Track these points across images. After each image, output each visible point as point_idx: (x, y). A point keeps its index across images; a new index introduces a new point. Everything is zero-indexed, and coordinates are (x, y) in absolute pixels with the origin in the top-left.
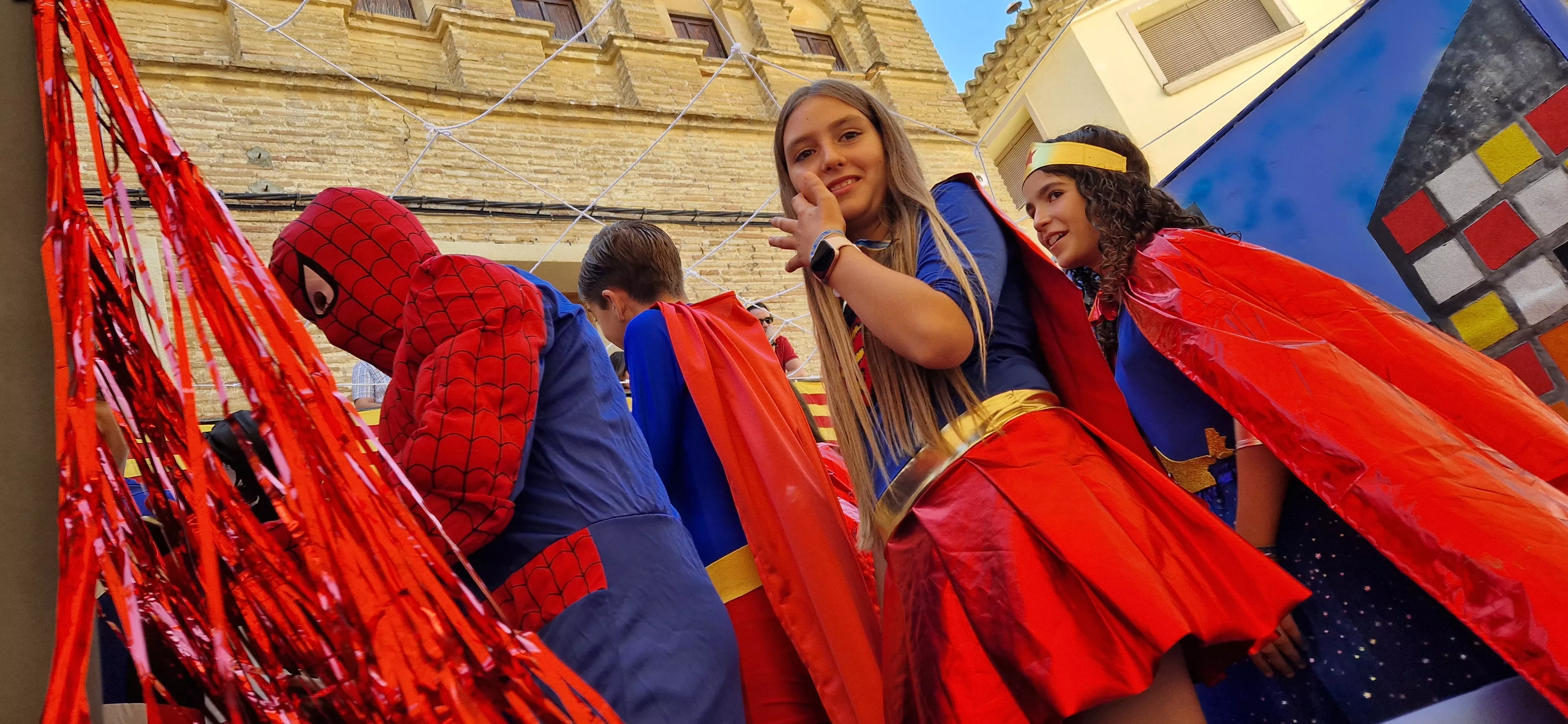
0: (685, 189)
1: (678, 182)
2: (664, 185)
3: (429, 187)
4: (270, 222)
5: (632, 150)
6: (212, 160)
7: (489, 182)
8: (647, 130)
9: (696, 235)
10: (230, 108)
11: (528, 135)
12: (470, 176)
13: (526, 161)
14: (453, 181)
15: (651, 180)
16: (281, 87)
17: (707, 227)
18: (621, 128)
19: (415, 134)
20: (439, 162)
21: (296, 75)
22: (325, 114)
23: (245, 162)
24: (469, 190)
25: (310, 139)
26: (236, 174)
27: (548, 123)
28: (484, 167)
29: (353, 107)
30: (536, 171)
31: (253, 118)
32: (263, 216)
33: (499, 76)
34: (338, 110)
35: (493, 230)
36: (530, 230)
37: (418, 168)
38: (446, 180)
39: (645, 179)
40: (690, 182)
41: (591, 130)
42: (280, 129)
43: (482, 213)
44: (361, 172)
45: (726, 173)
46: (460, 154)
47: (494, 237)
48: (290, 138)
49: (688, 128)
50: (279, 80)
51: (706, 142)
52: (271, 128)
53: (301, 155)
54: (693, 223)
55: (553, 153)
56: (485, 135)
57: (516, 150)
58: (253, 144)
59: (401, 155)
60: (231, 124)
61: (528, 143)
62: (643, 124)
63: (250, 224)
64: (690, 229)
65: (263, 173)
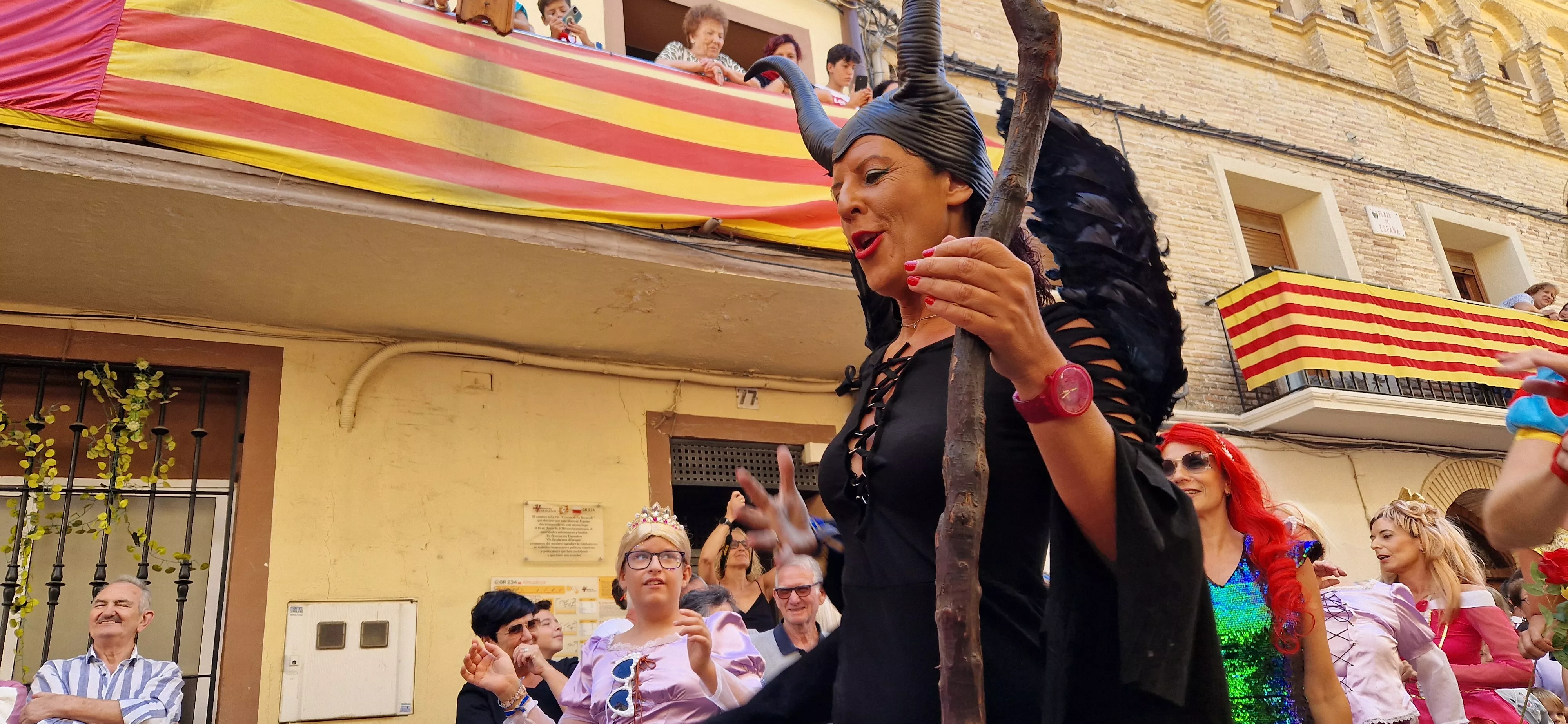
0: (1531, 193)
1: (1527, 187)
2: (1521, 188)
3: (1421, 169)
4: (1365, 181)
5: (1501, 160)
6: (1335, 137)
7: (1445, 171)
8: (1507, 147)
9: (1542, 226)
10: (1334, 104)
11: (1455, 141)
12: (1436, 166)
13: (1457, 159)
14: (1429, 167)
15: (1514, 183)
16: (1354, 94)
17: (1547, 222)
18: (1494, 143)
19: (1409, 133)
20: (1422, 154)
21: (1362, 86)
22: (1371, 113)
23: (1347, 140)
24: (1438, 175)
25: (1367, 129)
26: (1345, 147)
27: (1462, 134)
28: (1441, 160)
29: (1381, 110)
30: (1463, 167)
31: (1344, 112)
32: (1361, 176)
33: (1435, 97)
34: (1375, 112)
35: (1454, 204)
36: (1469, 207)
37: (1416, 157)
38: (1427, 166)
39: (1512, 182)
40: (1532, 188)
41: (1482, 141)
42: (1355, 121)
43: (1447, 191)
44: (1392, 155)
45: (1549, 185)
46: (1429, 150)
47: (1455, 209)
48: (1360, 128)
49: (1526, 149)
50: (1353, 89)
51: (1535, 161)
52: (1352, 120)
53: (1366, 139)
54: (1539, 217)
55: (1465, 155)
56: (1438, 138)
57: (1451, 151)
58: (1348, 130)
59: (1406, 146)
60: (1336, 115)
61: (1456, 147)
62: (1507, 143)
63: (1358, 181)
64: (1538, 222)
65: (1356, 149)
